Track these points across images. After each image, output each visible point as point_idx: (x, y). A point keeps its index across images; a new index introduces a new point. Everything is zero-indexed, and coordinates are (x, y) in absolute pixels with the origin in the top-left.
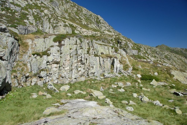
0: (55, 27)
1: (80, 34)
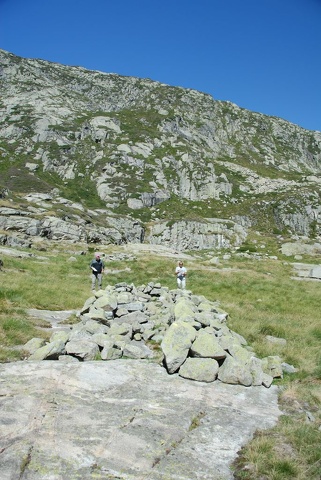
0: (200, 186)
1: (251, 192)
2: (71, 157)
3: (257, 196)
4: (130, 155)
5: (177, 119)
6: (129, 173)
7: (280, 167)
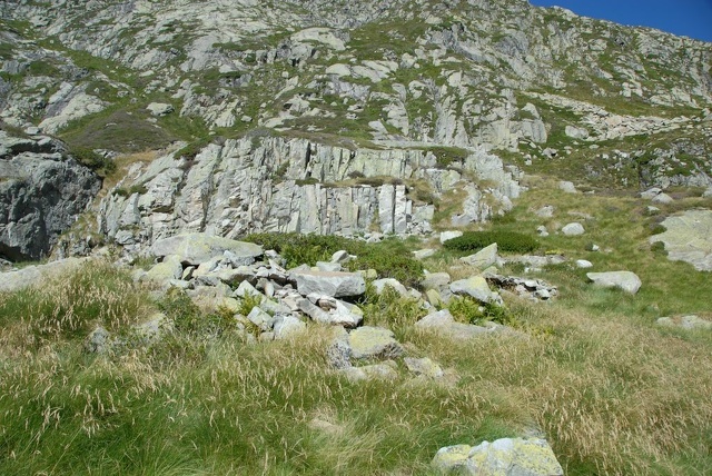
0: (475, 128)
1: (590, 139)
2: (239, 91)
3: (601, 144)
4: (345, 79)
5: (454, 27)
6: (334, 109)
7: (654, 99)
